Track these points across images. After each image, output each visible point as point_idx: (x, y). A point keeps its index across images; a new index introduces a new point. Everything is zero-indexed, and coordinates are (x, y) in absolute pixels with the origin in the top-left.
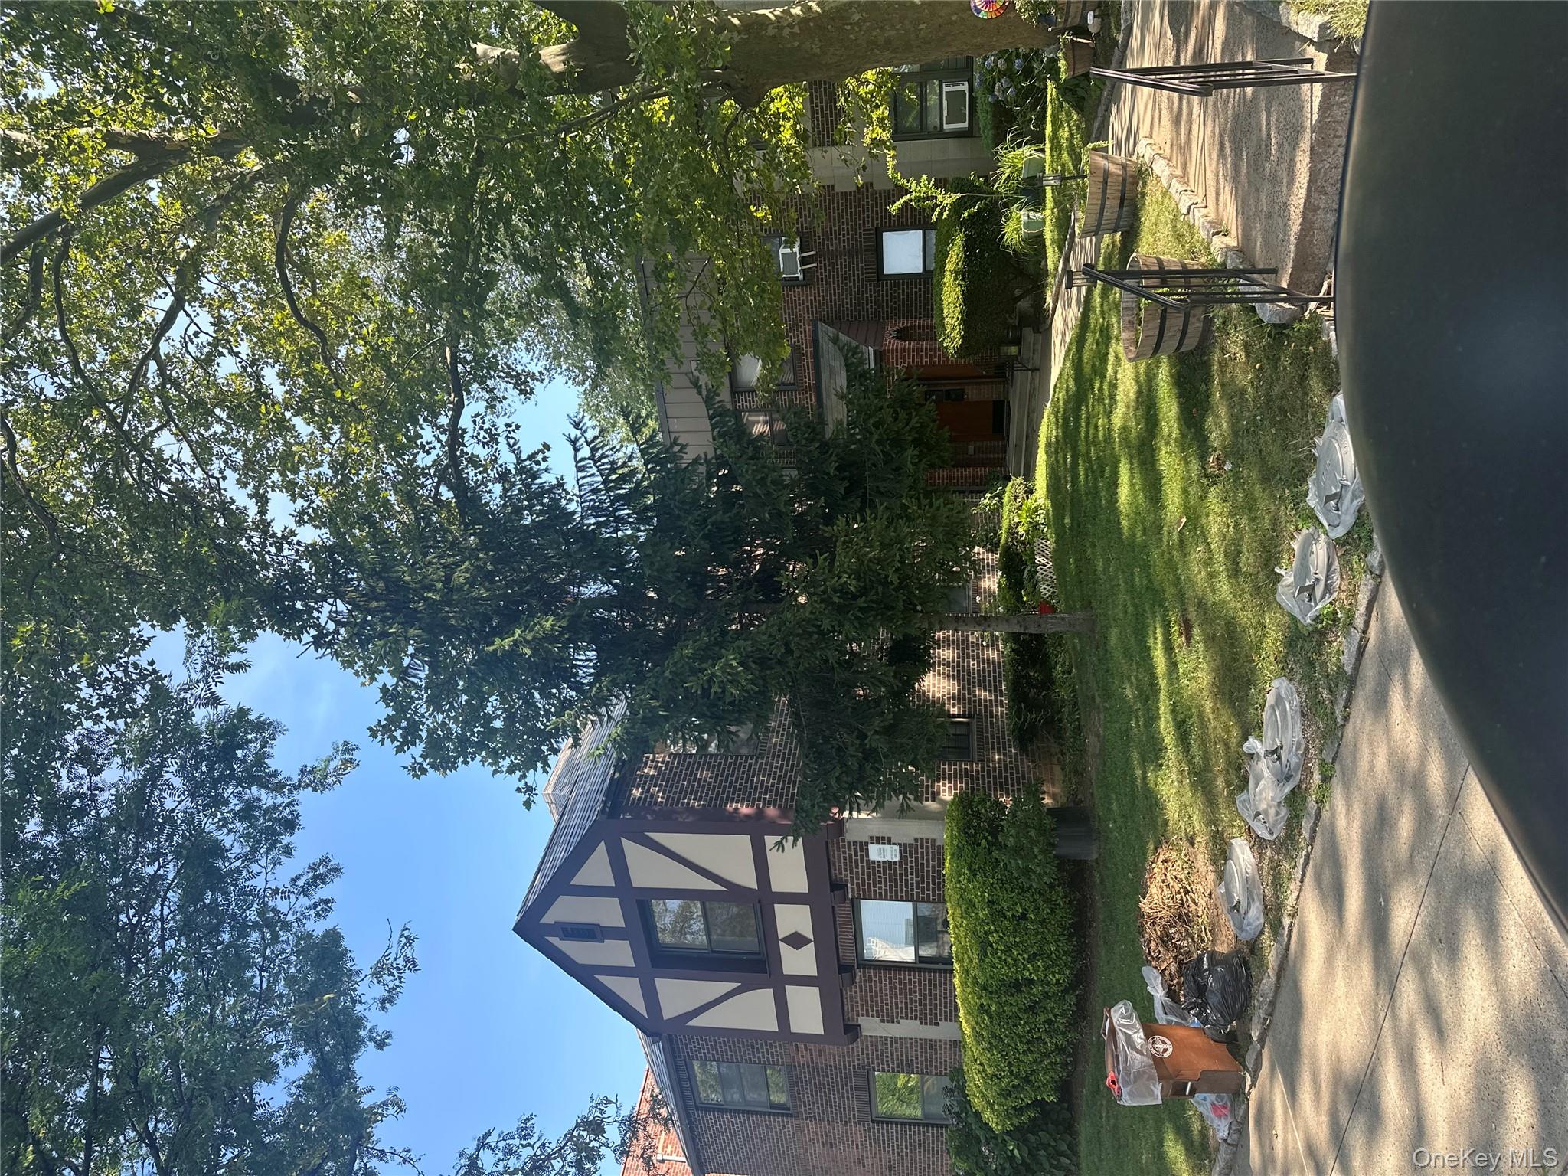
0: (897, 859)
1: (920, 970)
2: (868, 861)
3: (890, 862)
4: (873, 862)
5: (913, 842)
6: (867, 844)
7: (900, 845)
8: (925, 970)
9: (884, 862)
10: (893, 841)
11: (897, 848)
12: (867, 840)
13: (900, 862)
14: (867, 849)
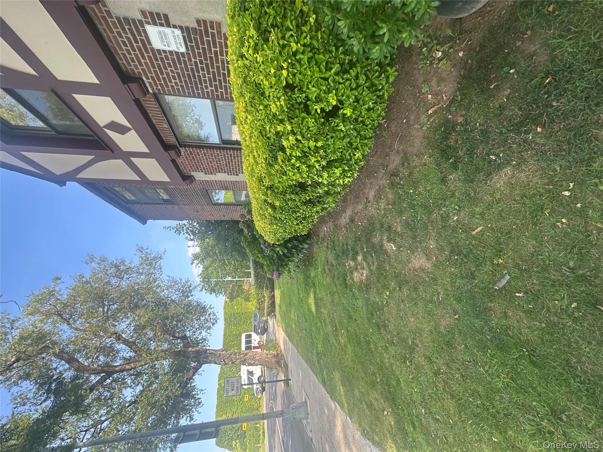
0: (183, 49)
1: (224, 148)
3: (177, 53)
7: (181, 28)
8: (227, 149)
11: (179, 32)
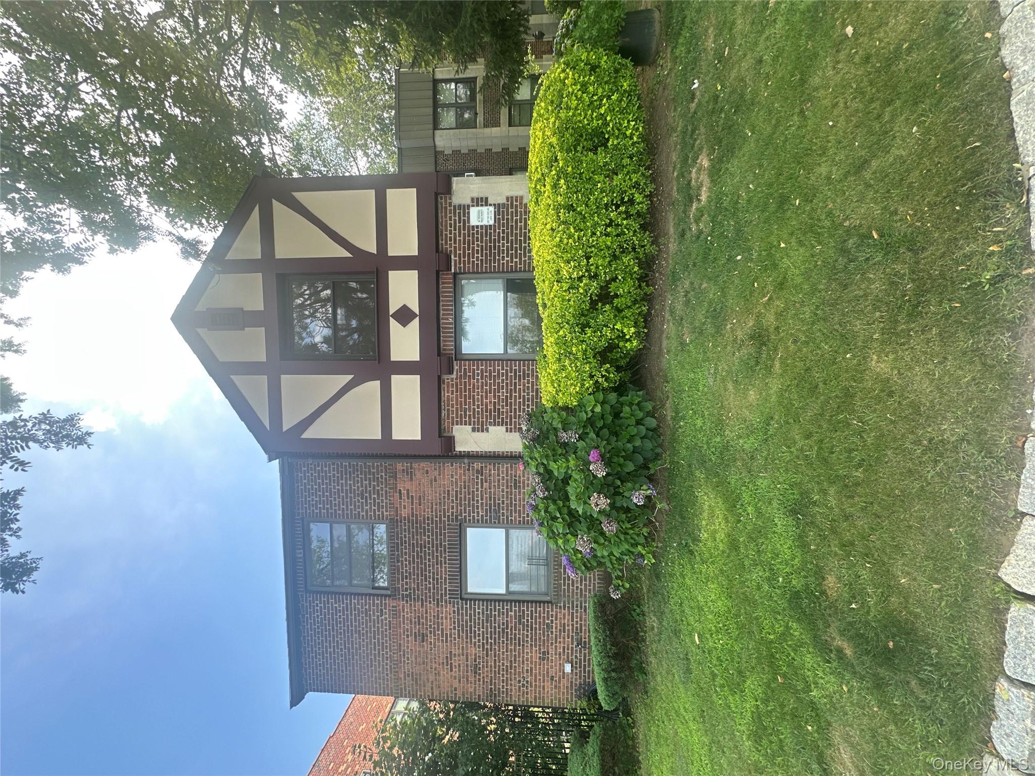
0: (492, 222)
1: (507, 360)
2: (469, 227)
3: (486, 226)
4: (473, 227)
5: (505, 201)
6: (469, 206)
7: (495, 205)
8: (512, 360)
9: (482, 226)
10: (490, 202)
11: (492, 209)
12: (469, 202)
13: (495, 226)
14: (469, 213)
